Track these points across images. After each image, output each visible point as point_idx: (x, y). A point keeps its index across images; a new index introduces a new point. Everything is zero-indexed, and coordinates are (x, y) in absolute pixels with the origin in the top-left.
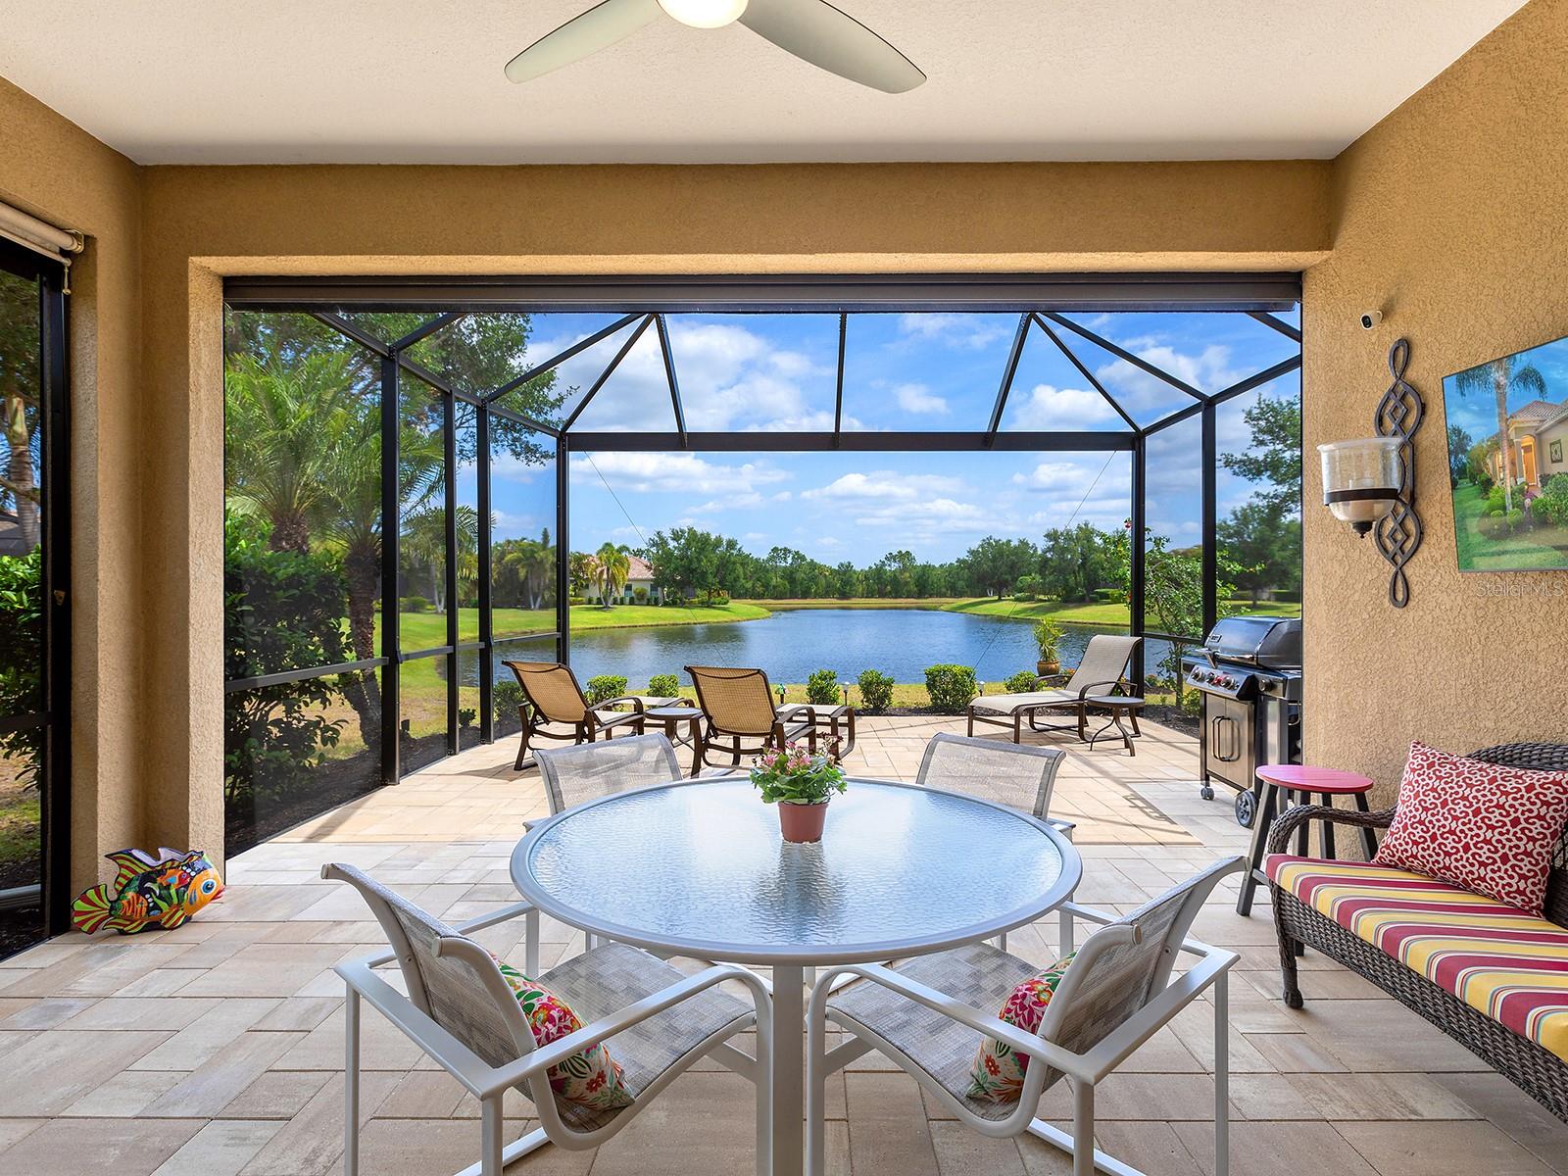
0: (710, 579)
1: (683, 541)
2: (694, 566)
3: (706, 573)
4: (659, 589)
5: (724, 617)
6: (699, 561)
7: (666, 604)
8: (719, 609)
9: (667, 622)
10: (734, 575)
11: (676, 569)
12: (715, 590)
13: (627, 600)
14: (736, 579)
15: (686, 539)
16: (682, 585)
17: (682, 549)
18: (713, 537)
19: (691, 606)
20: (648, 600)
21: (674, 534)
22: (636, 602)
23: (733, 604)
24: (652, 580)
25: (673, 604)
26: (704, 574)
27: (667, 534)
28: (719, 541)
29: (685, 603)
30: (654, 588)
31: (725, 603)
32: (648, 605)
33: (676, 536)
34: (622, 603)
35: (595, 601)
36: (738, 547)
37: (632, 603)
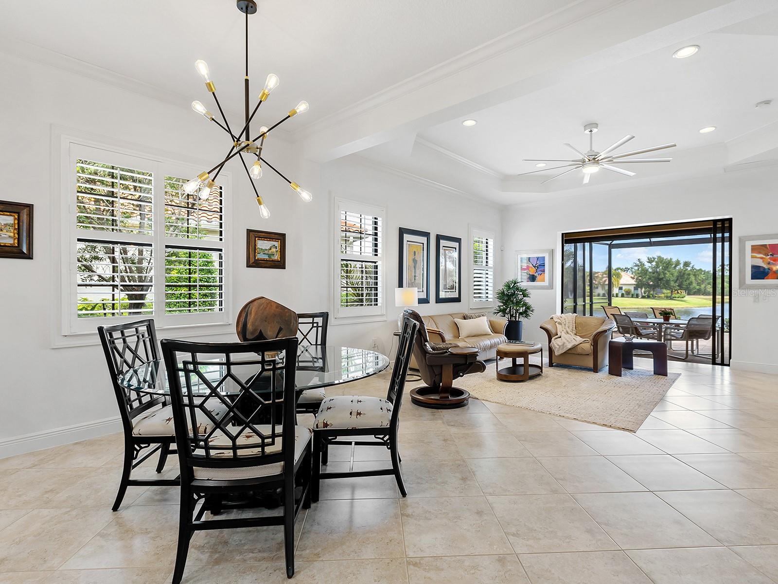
0: (672, 283)
1: (654, 263)
2: (662, 276)
3: (669, 280)
4: (639, 289)
5: (681, 305)
6: (665, 274)
7: (643, 297)
8: (678, 300)
9: (644, 307)
10: (688, 282)
11: (650, 279)
12: (676, 290)
13: (620, 295)
14: (691, 283)
15: (656, 262)
16: (654, 287)
17: (654, 268)
18: (674, 260)
19: (660, 298)
20: (632, 295)
21: (649, 259)
22: (625, 296)
23: (688, 298)
24: (634, 285)
25: (649, 297)
26: (668, 282)
27: (645, 260)
28: (678, 263)
29: (655, 297)
30: (636, 289)
31: (683, 298)
32: (632, 297)
33: (650, 261)
34: (617, 296)
35: (601, 295)
36: (691, 265)
37: (623, 296)
